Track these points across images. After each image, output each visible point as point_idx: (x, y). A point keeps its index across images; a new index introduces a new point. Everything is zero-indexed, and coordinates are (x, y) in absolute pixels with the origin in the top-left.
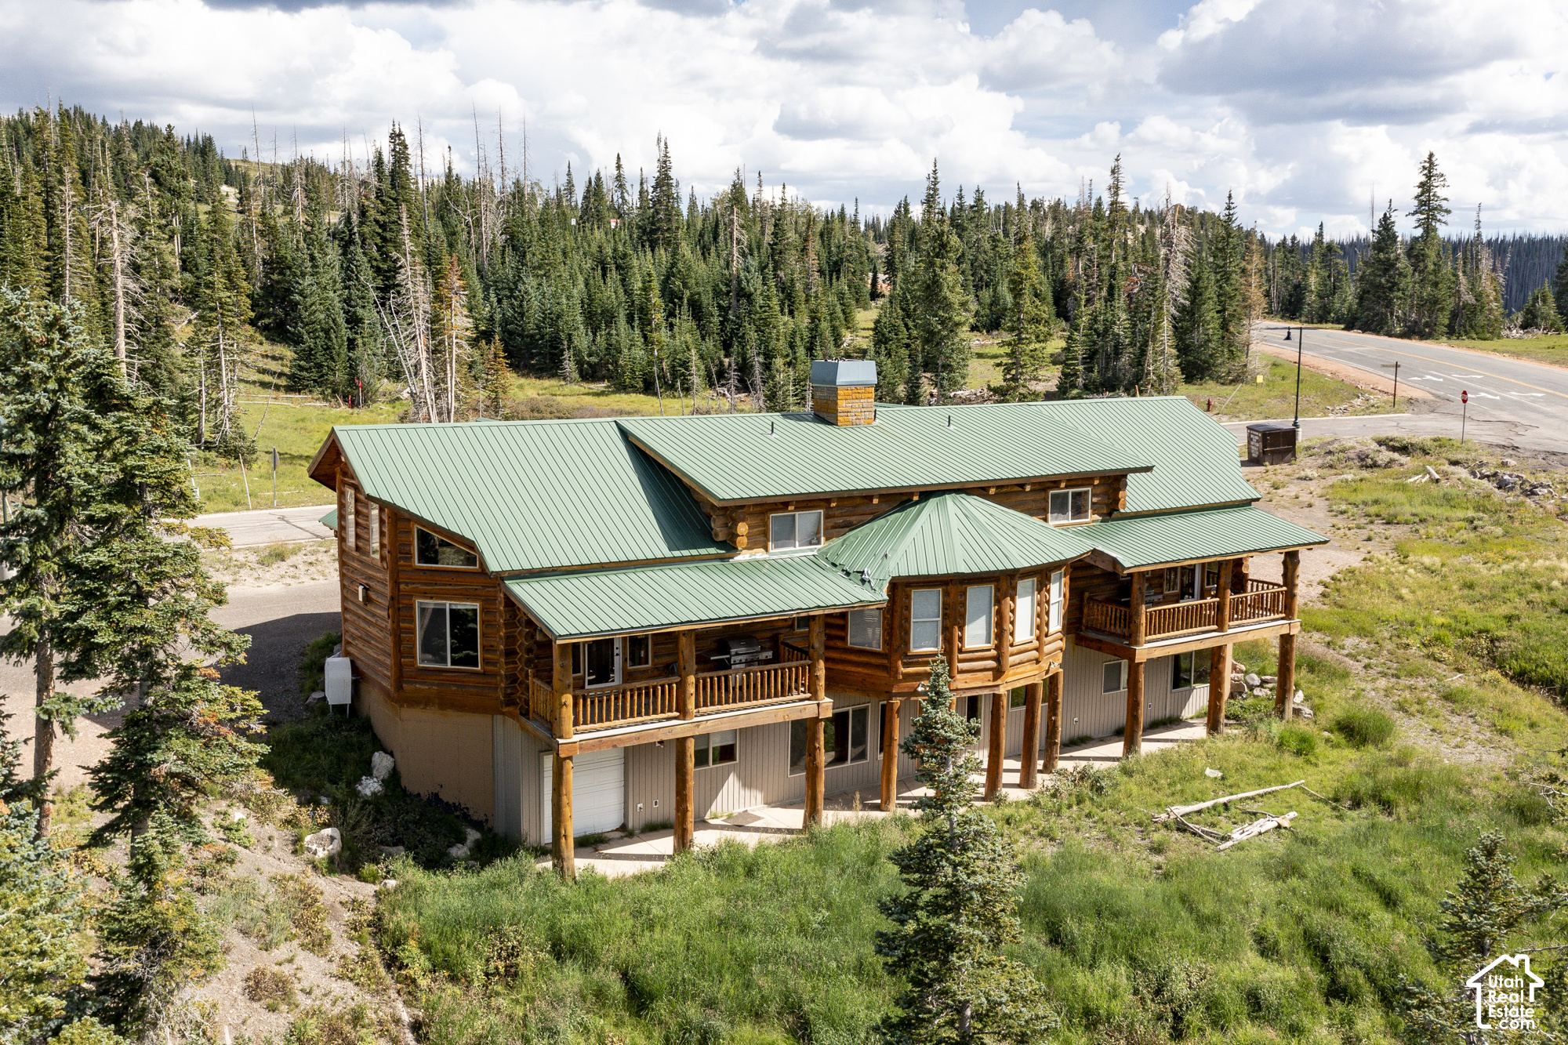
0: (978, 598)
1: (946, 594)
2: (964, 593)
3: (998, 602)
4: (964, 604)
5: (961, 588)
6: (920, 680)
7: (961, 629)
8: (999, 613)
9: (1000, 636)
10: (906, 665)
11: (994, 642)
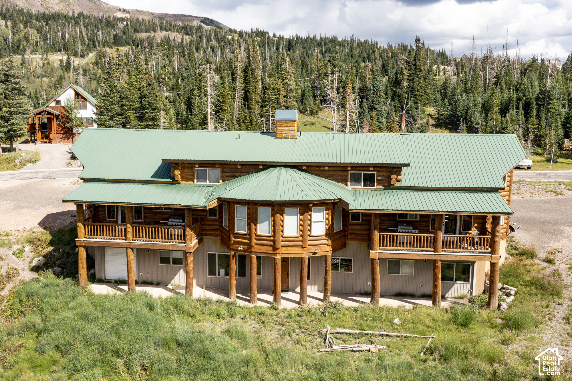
0: (263, 212)
1: (248, 209)
2: (256, 210)
3: (273, 215)
4: (256, 214)
5: (255, 207)
6: (241, 245)
7: (256, 225)
8: (274, 221)
9: (274, 231)
10: (235, 237)
11: (271, 234)
